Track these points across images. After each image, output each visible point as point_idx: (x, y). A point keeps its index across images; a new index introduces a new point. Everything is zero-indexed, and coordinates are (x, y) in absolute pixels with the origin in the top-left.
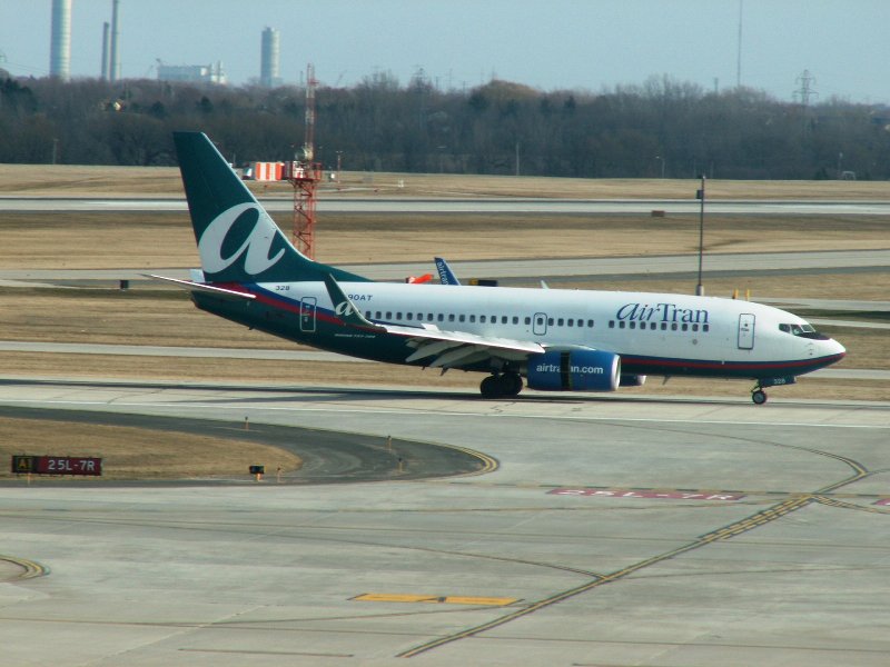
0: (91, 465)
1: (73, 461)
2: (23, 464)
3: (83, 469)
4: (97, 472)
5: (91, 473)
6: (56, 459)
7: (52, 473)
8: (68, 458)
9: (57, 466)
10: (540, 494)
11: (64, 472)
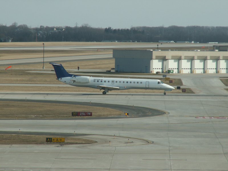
0: (90, 114)
1: (86, 113)
2: (74, 114)
3: (88, 115)
4: (91, 115)
5: (90, 116)
6: (82, 113)
7: (81, 116)
8: (84, 112)
9: (82, 114)
10: (194, 118)
11: (84, 115)
